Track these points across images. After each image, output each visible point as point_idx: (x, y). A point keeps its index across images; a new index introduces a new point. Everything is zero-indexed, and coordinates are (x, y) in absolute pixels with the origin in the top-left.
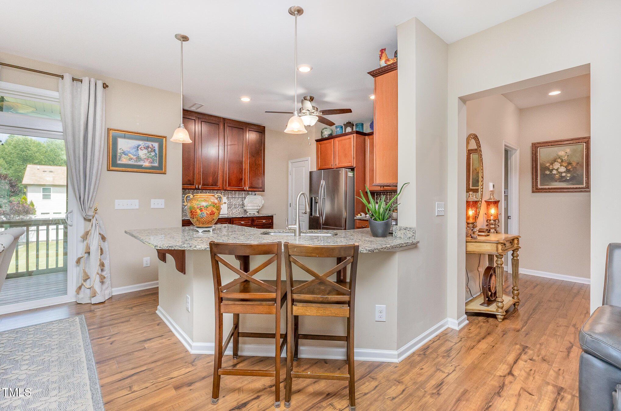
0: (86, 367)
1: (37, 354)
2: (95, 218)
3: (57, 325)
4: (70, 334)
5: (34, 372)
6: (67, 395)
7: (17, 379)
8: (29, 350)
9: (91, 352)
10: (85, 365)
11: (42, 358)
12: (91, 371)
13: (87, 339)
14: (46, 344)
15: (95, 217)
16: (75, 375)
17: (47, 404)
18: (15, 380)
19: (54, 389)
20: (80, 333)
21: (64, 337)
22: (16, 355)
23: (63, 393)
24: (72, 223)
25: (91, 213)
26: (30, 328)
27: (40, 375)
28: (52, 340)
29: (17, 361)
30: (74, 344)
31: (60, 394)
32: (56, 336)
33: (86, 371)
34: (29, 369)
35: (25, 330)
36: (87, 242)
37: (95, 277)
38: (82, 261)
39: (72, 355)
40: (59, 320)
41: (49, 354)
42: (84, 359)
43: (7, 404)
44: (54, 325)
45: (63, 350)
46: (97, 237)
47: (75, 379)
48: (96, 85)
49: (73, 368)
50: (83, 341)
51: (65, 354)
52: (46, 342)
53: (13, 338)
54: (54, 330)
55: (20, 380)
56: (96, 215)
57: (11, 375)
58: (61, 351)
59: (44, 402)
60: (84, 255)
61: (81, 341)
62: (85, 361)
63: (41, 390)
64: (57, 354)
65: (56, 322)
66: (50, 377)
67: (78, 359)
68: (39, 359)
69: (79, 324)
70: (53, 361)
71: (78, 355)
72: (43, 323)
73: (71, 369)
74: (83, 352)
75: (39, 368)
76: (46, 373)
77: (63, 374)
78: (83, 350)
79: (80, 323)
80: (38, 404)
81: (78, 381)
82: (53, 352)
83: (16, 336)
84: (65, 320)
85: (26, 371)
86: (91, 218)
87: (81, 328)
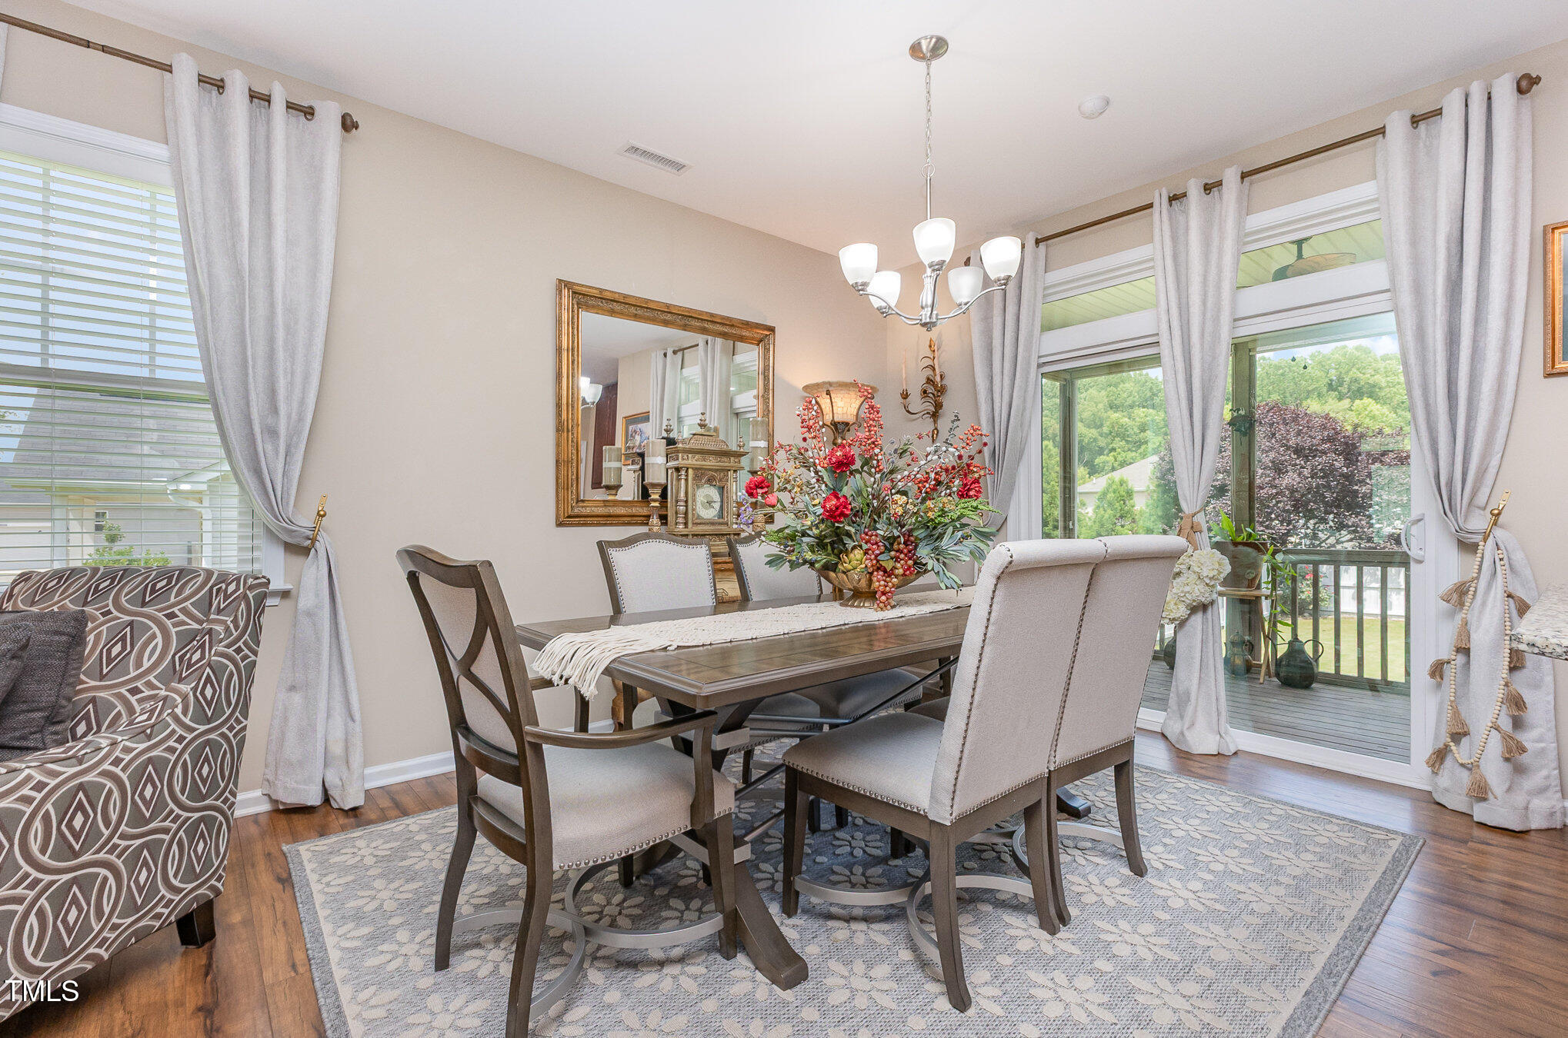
0: (1305, 986)
1: (1241, 872)
2: (1490, 540)
3: (1336, 828)
4: (1346, 871)
5: (1201, 908)
6: (1208, 1018)
7: (1166, 900)
8: (1236, 853)
9: (1353, 955)
10: (1310, 976)
11: (1242, 888)
12: (1309, 1007)
13: (1376, 910)
14: (1273, 862)
15: (1491, 535)
16: (1267, 986)
17: (1158, 1002)
18: (1160, 900)
19: (1200, 979)
20: (1372, 882)
21: (1326, 871)
22: (1207, 850)
23: (1206, 1005)
24: (1422, 553)
25: (1478, 522)
26: (1278, 805)
27: (1205, 924)
28: (1296, 861)
29: (1196, 863)
30: (1334, 903)
31: (1198, 1003)
32: (1310, 857)
33: (1296, 997)
34: (1198, 894)
35: (1264, 806)
36: (1464, 616)
37: (1485, 736)
38: (1449, 672)
39: (1302, 928)
40: (1352, 821)
41: (1260, 890)
42: (1319, 961)
43: (1110, 938)
44: (1328, 827)
45: (1296, 900)
46: (1498, 604)
47: (1258, 995)
48: (1489, 98)
49: (1278, 963)
50: (1361, 910)
51: (1291, 914)
52: (1281, 857)
53: (1231, 811)
54: (1320, 837)
55: (1166, 907)
56: (1498, 532)
57: (1165, 885)
58: (1289, 900)
59: (1156, 992)
60: (1453, 657)
61: (1357, 905)
62: (1318, 968)
63: (1176, 958)
64: (1274, 900)
65: (1342, 822)
66: (1214, 943)
67: (1310, 948)
68: (1234, 886)
69: (1389, 857)
70: (1252, 912)
71: (1318, 937)
72: (1309, 810)
73: (1272, 961)
74: (1334, 939)
75: (1218, 906)
76: (1217, 929)
77: (1245, 959)
78: (1340, 933)
79: (1394, 856)
80: (1145, 986)
81: (1259, 1007)
82: (1273, 889)
83: (1240, 809)
84: (1363, 828)
85: (1191, 895)
86: (1477, 538)
87: (1384, 873)
